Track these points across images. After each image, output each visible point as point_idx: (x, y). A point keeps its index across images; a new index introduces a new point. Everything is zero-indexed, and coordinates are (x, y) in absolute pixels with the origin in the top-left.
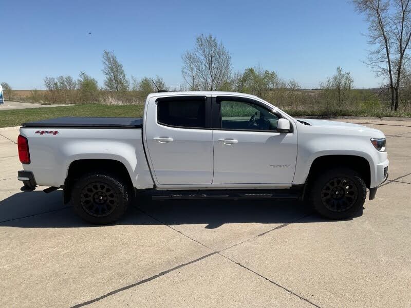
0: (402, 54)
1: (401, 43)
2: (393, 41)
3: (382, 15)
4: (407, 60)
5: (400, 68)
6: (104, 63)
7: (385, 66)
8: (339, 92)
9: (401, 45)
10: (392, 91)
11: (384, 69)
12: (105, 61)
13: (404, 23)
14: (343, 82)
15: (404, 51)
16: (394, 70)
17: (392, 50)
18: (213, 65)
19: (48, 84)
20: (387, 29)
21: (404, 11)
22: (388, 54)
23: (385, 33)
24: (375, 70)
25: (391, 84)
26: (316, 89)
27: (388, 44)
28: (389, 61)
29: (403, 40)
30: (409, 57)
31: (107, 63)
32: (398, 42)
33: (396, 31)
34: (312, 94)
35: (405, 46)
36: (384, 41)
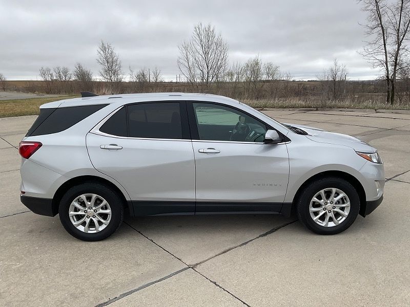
0: (399, 45)
1: (398, 33)
2: (391, 30)
3: (381, 4)
4: (404, 50)
5: (396, 59)
6: (100, 53)
7: (382, 57)
8: (335, 84)
9: (398, 36)
11: (381, 61)
12: (99, 50)
13: (403, 13)
14: (339, 74)
15: (401, 42)
16: (391, 60)
17: (388, 41)
18: (209, 56)
19: (43, 74)
20: (385, 19)
22: (385, 45)
24: (371, 61)
25: (387, 77)
26: (311, 81)
27: (385, 35)
28: (386, 52)
29: (400, 31)
30: (406, 48)
31: (102, 52)
32: (395, 33)
33: (394, 21)
34: (308, 86)
35: (402, 37)
36: (381, 32)
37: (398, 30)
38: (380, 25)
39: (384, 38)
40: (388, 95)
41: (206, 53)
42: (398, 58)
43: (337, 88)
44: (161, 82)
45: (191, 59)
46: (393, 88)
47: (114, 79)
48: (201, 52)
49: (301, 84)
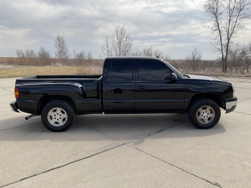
0: (229, 41)
2: (224, 32)
3: (219, 18)
4: (231, 43)
6: (56, 41)
7: (220, 47)
8: (194, 62)
9: (228, 35)
10: (223, 61)
11: (219, 49)
13: (230, 23)
14: (197, 56)
15: (230, 38)
16: (224, 49)
18: (121, 45)
19: (18, 53)
20: (220, 25)
21: (230, 16)
22: (221, 40)
23: (220, 28)
24: (213, 49)
25: (223, 58)
26: (180, 60)
28: (221, 44)
29: (229, 32)
33: (226, 27)
34: (178, 63)
35: (230, 36)
36: (219, 32)
37: (228, 32)
38: (218, 29)
39: (220, 36)
40: (223, 68)
41: (120, 43)
42: (228, 48)
43: (195, 64)
44: (92, 59)
45: (110, 46)
46: (226, 64)
47: (64, 57)
48: (117, 42)
49: (174, 62)
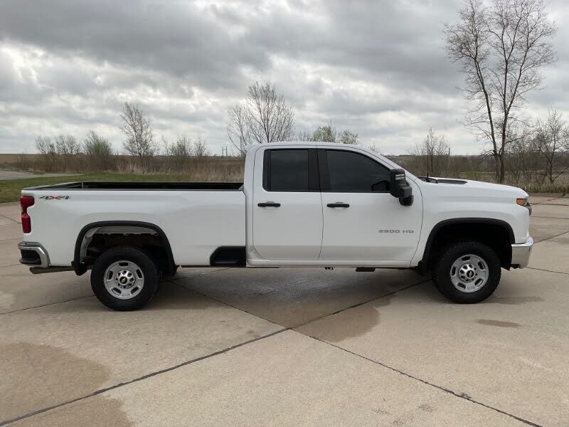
0: (506, 114)
1: (504, 99)
2: (495, 96)
3: (481, 65)
4: (512, 120)
5: (504, 130)
6: (124, 118)
7: (487, 127)
8: (432, 160)
9: (504, 102)
10: (497, 159)
11: (486, 132)
12: (124, 115)
13: (508, 75)
14: (436, 148)
15: (509, 109)
16: (498, 131)
17: (493, 109)
18: (269, 123)
19: (40, 146)
20: (487, 82)
21: (507, 62)
22: (489, 113)
23: (485, 87)
25: (495, 151)
27: (490, 101)
28: (491, 122)
29: (506, 96)
30: (515, 117)
31: (127, 118)
32: (501, 99)
33: (498, 85)
35: (509, 103)
36: (484, 97)
37: (504, 95)
38: (482, 90)
39: (488, 105)
40: (497, 174)
41: (266, 120)
42: (507, 129)
43: (434, 165)
44: (206, 157)
45: (246, 128)
46: (502, 164)
48: (259, 118)
